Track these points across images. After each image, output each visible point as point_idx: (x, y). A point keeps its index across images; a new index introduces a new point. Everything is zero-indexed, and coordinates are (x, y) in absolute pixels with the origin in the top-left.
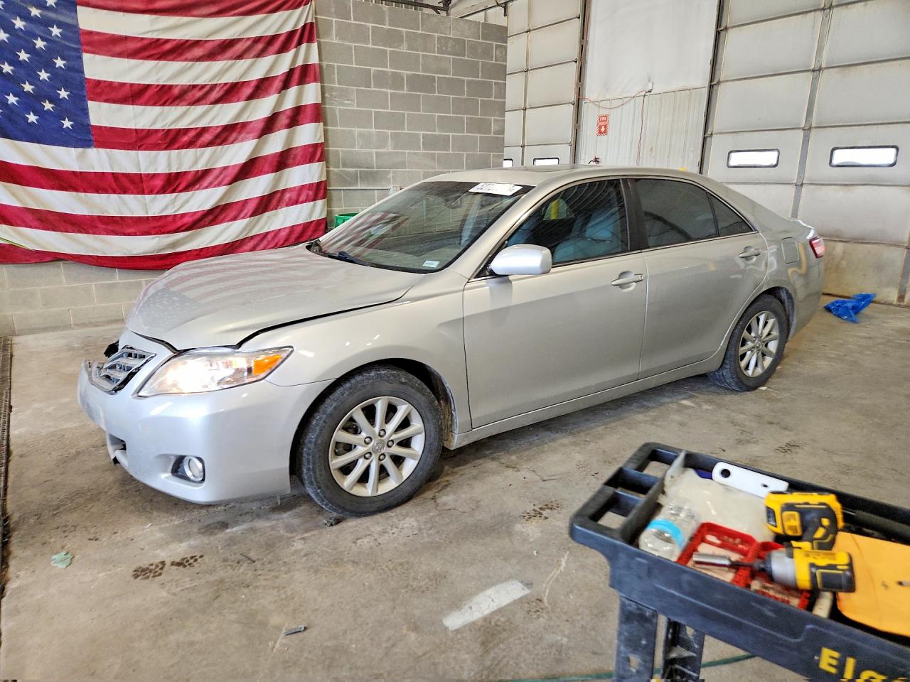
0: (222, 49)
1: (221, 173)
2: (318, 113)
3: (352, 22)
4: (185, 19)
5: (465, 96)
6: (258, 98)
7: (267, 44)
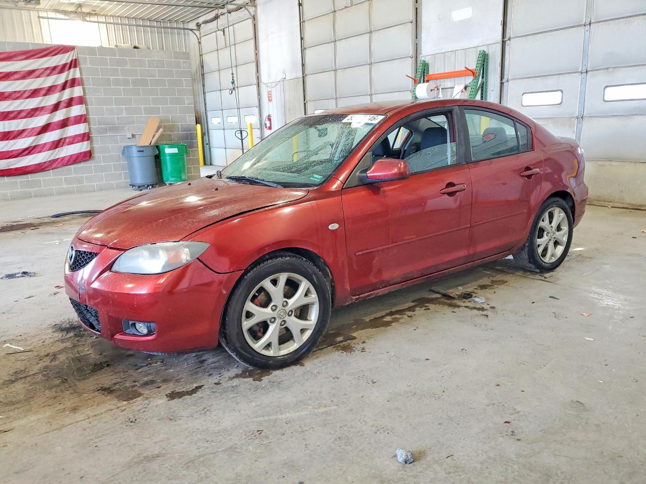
0: (29, 74)
1: (31, 130)
2: (81, 101)
3: (98, 56)
4: (9, 63)
5: (167, 87)
6: (49, 95)
7: (53, 70)
